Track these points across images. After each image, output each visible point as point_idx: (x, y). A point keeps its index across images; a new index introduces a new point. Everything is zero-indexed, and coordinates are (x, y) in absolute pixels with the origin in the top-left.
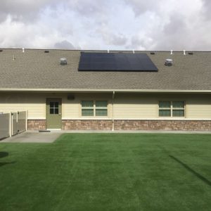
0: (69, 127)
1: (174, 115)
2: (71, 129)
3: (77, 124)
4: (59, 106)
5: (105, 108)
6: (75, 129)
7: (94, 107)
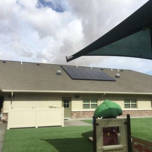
0: (76, 116)
1: (132, 107)
2: (77, 118)
3: (80, 114)
4: (70, 102)
5: (96, 103)
6: (79, 118)
7: (90, 103)
